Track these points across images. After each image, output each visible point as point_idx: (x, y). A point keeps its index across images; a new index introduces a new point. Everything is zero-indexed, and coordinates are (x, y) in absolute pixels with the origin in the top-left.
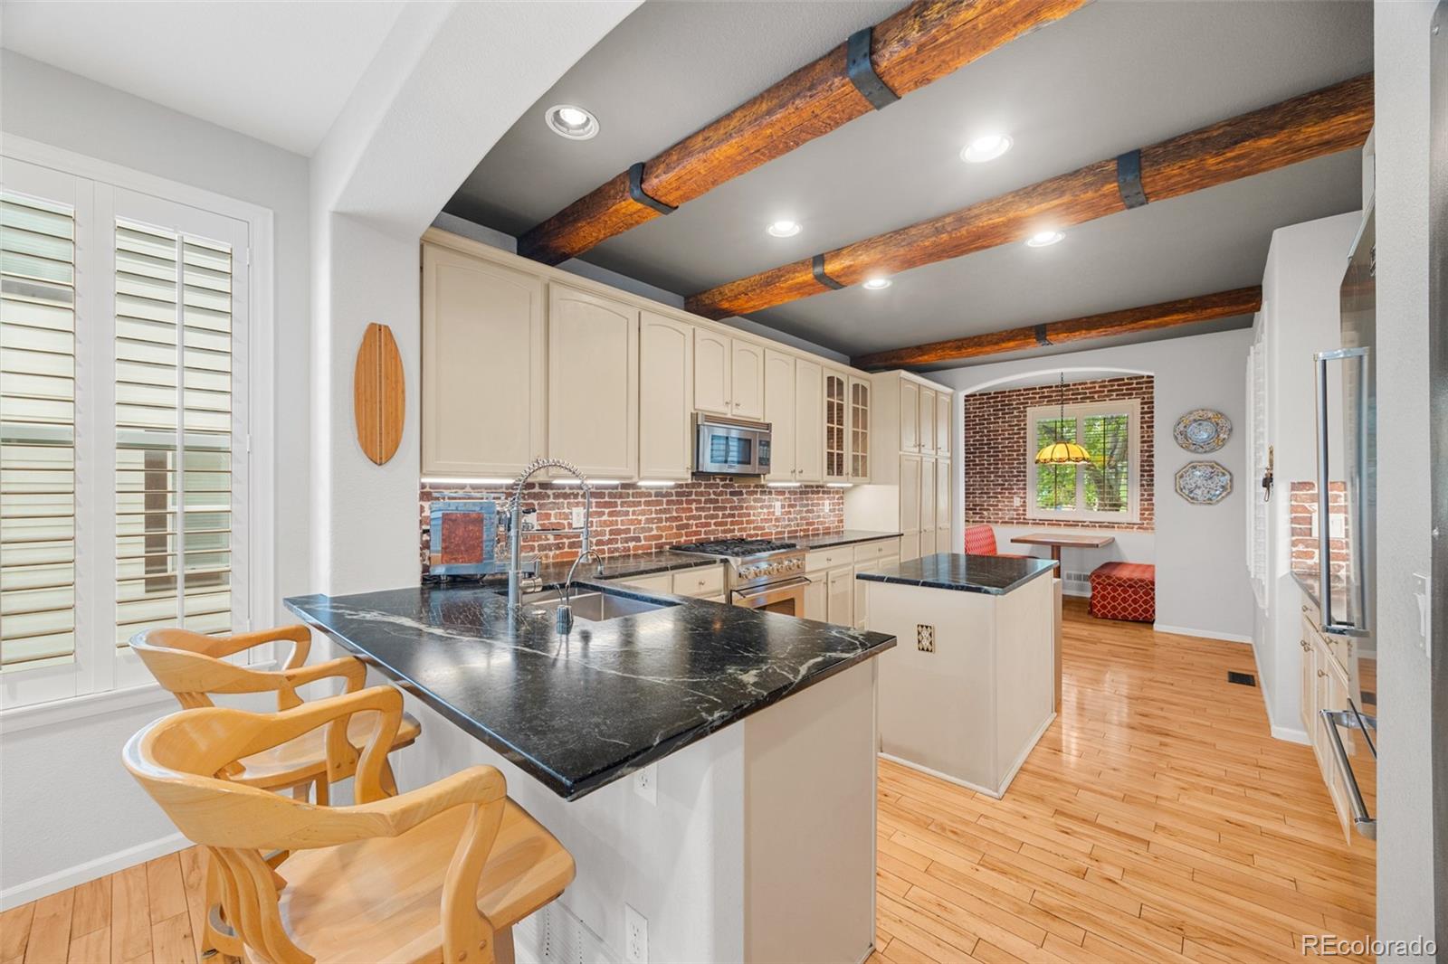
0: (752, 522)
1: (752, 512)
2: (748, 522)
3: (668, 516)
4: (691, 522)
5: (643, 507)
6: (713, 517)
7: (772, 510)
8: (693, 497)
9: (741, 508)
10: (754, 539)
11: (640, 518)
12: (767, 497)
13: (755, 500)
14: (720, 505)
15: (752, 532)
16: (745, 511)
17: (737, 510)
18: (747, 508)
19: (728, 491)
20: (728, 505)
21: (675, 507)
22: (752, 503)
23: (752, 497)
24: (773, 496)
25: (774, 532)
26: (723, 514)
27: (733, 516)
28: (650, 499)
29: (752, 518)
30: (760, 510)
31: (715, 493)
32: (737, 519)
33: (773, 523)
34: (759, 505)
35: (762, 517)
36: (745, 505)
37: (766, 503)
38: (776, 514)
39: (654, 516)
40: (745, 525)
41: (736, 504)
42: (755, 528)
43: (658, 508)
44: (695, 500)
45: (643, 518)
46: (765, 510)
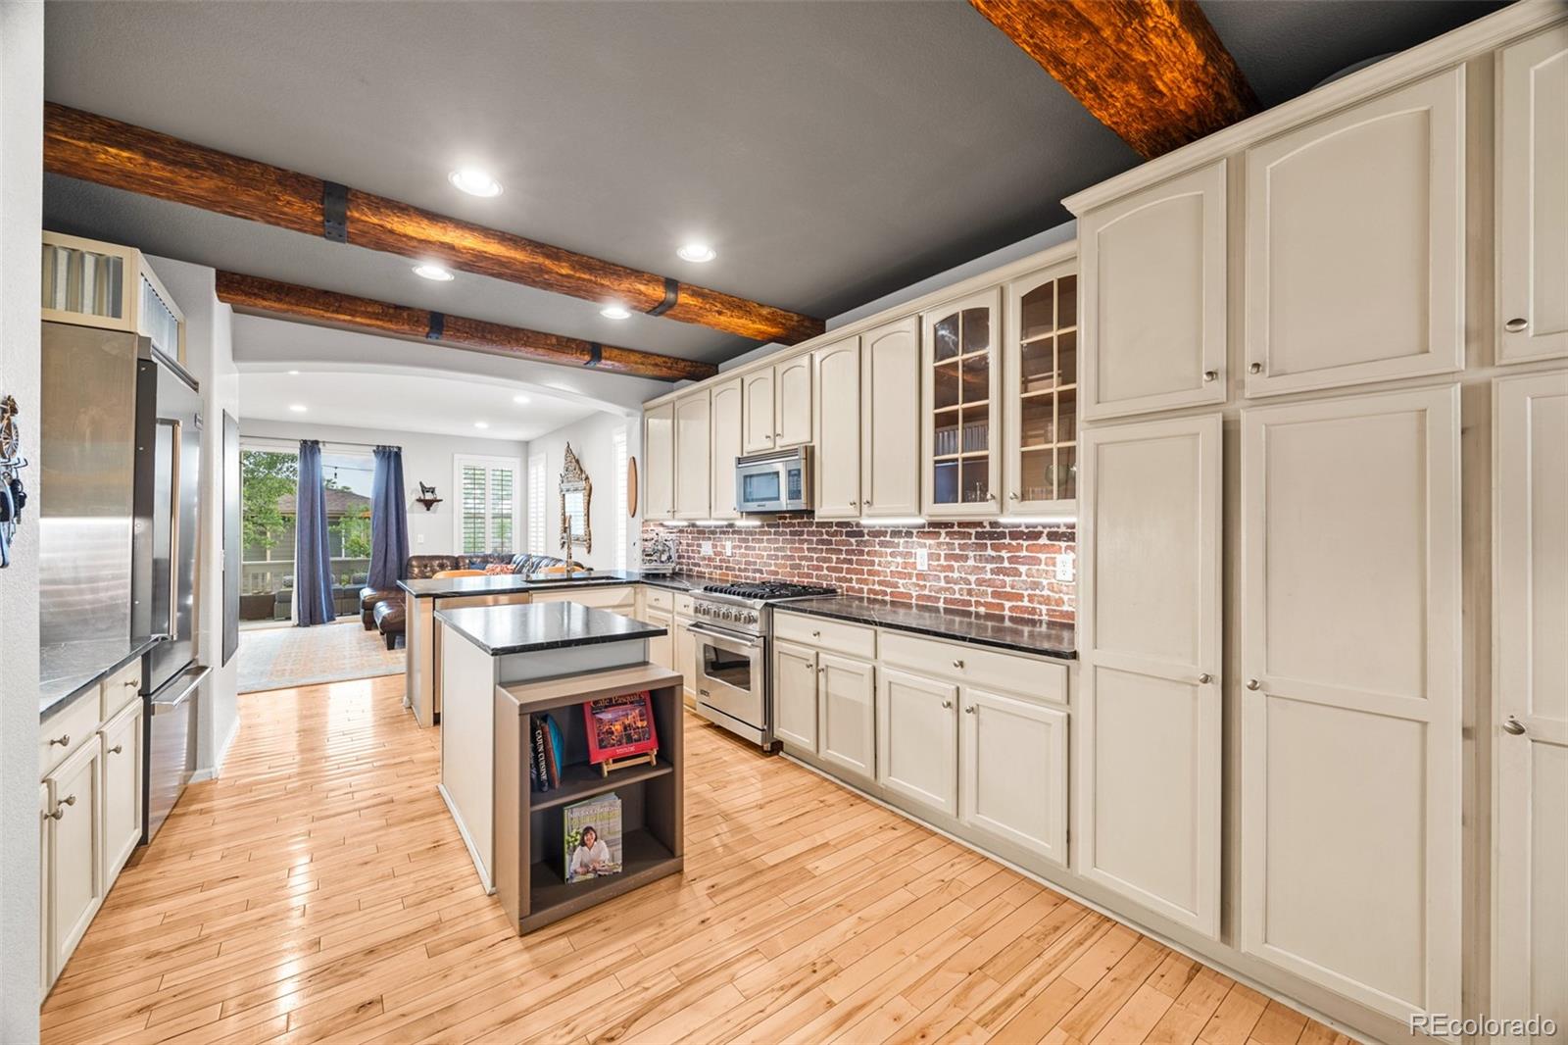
0: (877, 573)
1: (877, 560)
2: (870, 573)
4: (803, 563)
6: (825, 560)
7: (912, 560)
8: (805, 537)
9: (861, 553)
10: (880, 597)
12: (902, 541)
13: (882, 544)
14: (834, 547)
15: (877, 587)
16: (866, 557)
17: (855, 555)
18: (868, 553)
19: (844, 530)
20: (844, 548)
22: (877, 548)
23: (877, 540)
24: (915, 539)
25: (914, 594)
26: (837, 558)
27: (850, 562)
29: (876, 568)
30: (889, 559)
31: (828, 533)
32: (855, 566)
33: (914, 580)
34: (889, 550)
35: (893, 568)
36: (866, 549)
37: (901, 549)
38: (919, 567)
40: (866, 576)
41: (854, 547)
42: (880, 583)
44: (806, 540)
46: (899, 560)
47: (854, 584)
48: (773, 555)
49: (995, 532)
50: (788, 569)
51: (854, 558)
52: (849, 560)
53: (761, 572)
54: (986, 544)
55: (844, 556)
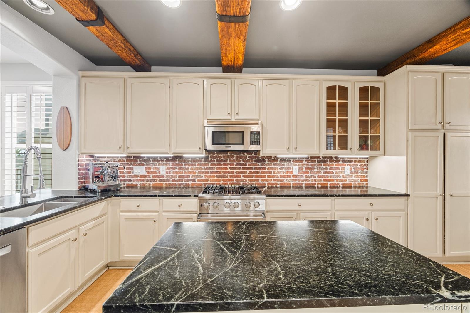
0: (274, 176)
1: (273, 171)
2: (269, 176)
3: (211, 171)
4: (226, 175)
5: (197, 166)
6: (242, 173)
7: (291, 170)
8: (228, 162)
9: (264, 169)
10: (274, 186)
11: (195, 171)
12: (286, 163)
13: (275, 165)
14: (248, 166)
15: (273, 182)
16: (267, 170)
17: (261, 170)
18: (268, 169)
19: (254, 160)
20: (254, 167)
21: (216, 167)
22: (273, 166)
23: (273, 163)
24: (292, 163)
25: (292, 183)
26: (249, 172)
27: (258, 173)
28: (201, 163)
29: (273, 174)
30: (279, 170)
31: (243, 161)
32: (260, 174)
33: (292, 178)
34: (279, 167)
35: (281, 174)
36: (267, 167)
37: (285, 166)
38: (294, 173)
39: (203, 170)
40: (267, 178)
41: (260, 166)
42: (274, 180)
43: (206, 167)
44: (229, 164)
45: (197, 171)
46: (284, 171)
47: (260, 182)
48: (203, 172)
49: (324, 160)
50: (216, 178)
51: (260, 171)
52: (257, 172)
53: (194, 181)
54: (321, 164)
55: (254, 170)
